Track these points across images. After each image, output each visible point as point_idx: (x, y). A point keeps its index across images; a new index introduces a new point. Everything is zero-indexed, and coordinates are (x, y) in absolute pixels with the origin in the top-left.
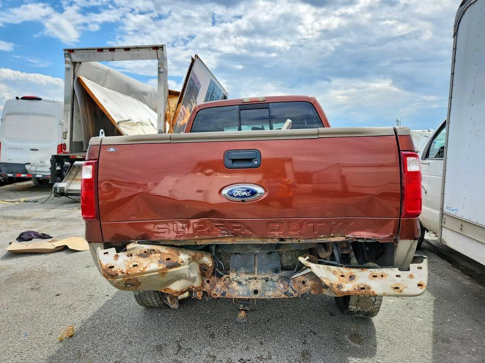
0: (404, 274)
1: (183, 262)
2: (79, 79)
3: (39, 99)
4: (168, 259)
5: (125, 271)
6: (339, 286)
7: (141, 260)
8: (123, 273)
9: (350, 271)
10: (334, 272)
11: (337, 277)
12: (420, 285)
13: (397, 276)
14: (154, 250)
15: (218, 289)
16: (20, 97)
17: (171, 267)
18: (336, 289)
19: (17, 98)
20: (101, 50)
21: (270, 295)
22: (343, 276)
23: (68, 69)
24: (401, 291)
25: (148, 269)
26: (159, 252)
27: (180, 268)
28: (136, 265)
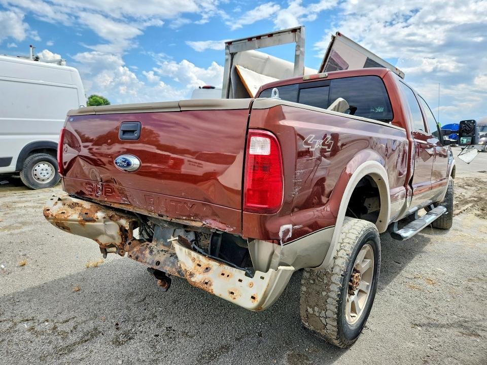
0: (247, 280)
1: (98, 219)
2: (236, 69)
3: (213, 88)
4: (86, 214)
5: (54, 215)
6: (191, 275)
7: (69, 210)
8: (52, 216)
9: (208, 263)
10: (194, 260)
11: (194, 265)
12: (253, 298)
13: (240, 281)
14: (78, 204)
15: (134, 252)
16: (202, 87)
17: (87, 221)
18: (188, 276)
19: (200, 88)
20: (250, 39)
21: (167, 270)
22: (200, 266)
23: (227, 60)
24: (235, 298)
25: (70, 218)
26: (81, 206)
27: (95, 224)
28: (64, 213)
